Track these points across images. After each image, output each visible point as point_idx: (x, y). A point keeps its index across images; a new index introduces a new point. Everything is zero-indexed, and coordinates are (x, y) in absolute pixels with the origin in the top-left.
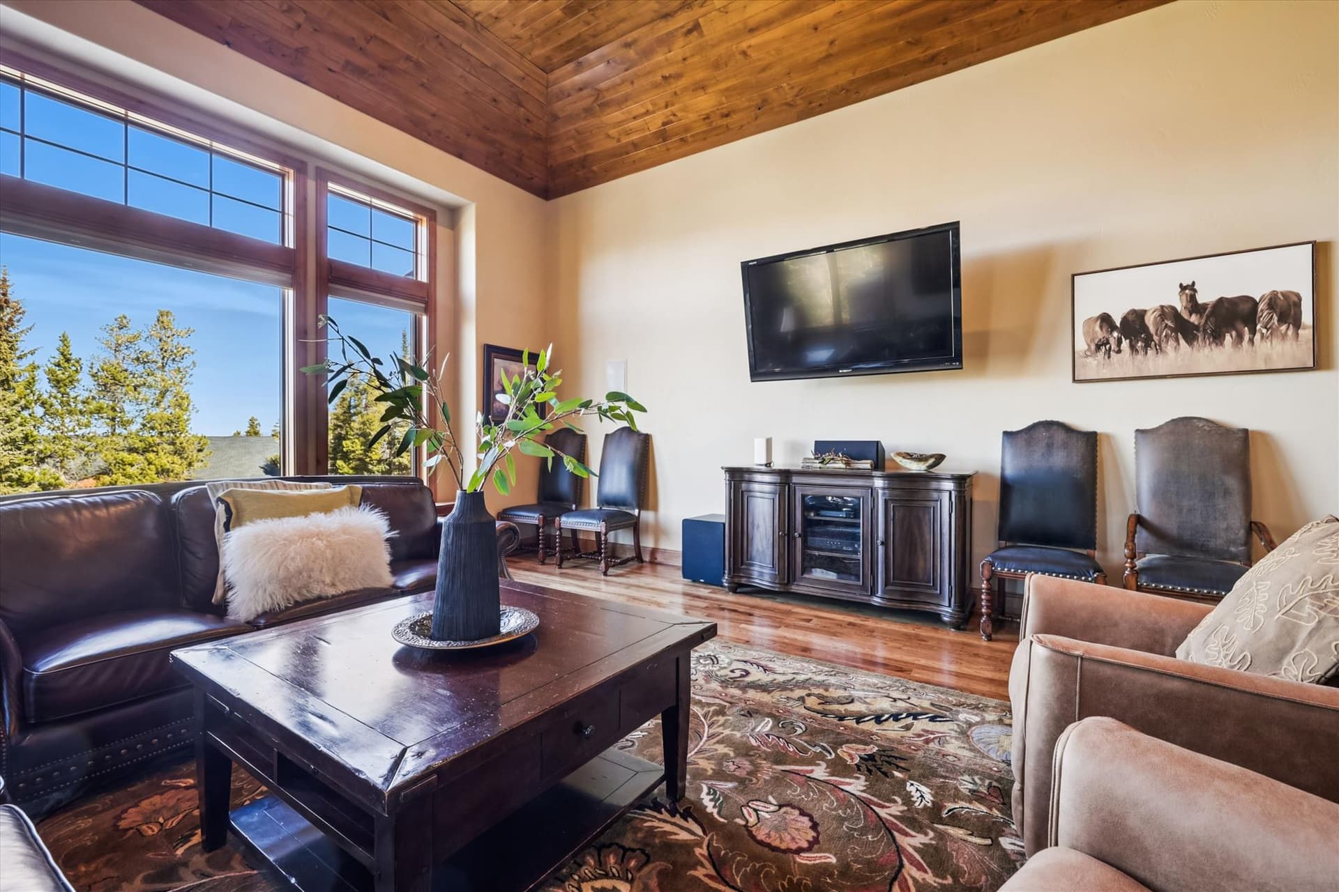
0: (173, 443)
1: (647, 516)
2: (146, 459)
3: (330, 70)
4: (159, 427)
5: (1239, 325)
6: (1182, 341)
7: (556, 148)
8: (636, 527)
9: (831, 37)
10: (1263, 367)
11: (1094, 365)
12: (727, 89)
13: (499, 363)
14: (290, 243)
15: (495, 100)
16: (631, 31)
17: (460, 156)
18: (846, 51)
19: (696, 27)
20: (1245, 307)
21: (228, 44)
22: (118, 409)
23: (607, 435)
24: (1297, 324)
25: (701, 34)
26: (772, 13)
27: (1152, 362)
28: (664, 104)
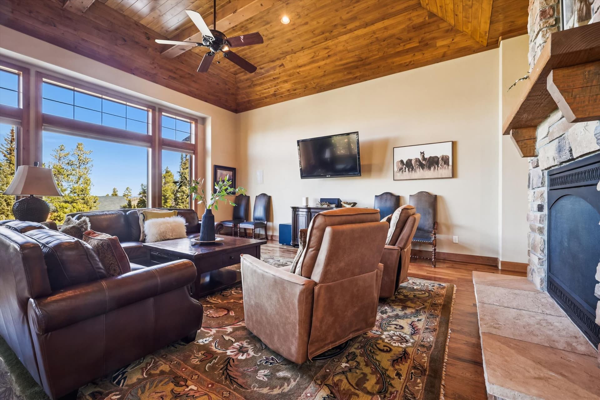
0: (83, 199)
1: (270, 224)
2: (72, 206)
3: (164, 79)
4: (78, 192)
5: (435, 165)
6: (421, 169)
7: (239, 97)
8: (266, 228)
9: (324, 70)
10: (440, 177)
11: (399, 175)
12: (294, 83)
13: (219, 172)
14: (150, 133)
15: (218, 84)
16: (262, 64)
17: (206, 101)
18: (330, 74)
19: (282, 65)
20: (436, 159)
21: (134, 74)
22: (60, 185)
23: (256, 196)
24: (448, 165)
25: (284, 67)
26: (305, 62)
27: (414, 175)
28: (274, 86)
